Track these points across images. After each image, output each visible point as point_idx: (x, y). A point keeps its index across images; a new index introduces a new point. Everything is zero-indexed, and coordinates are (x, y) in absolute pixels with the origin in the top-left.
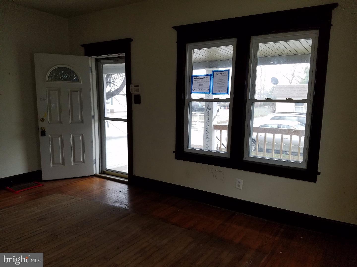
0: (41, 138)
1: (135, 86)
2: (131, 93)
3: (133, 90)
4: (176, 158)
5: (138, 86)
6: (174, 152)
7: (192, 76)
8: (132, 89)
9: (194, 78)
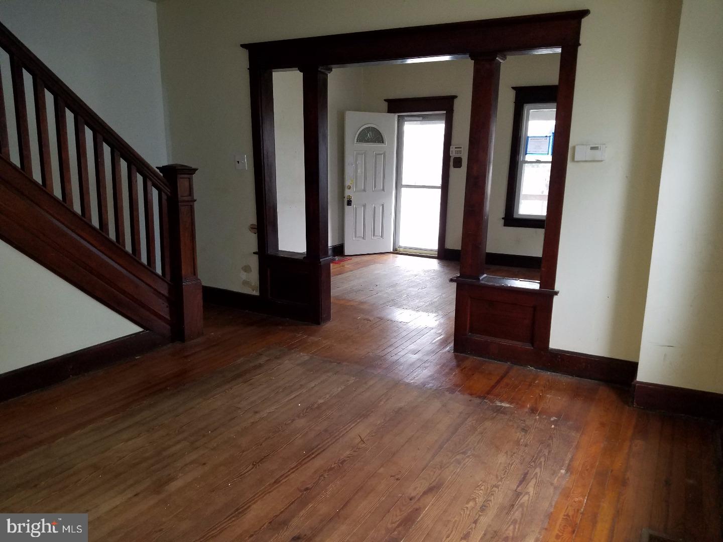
0: (347, 208)
1: (456, 148)
2: (451, 155)
3: (454, 153)
4: (505, 225)
5: (461, 148)
6: (503, 218)
7: (528, 137)
8: (452, 151)
9: (530, 139)
